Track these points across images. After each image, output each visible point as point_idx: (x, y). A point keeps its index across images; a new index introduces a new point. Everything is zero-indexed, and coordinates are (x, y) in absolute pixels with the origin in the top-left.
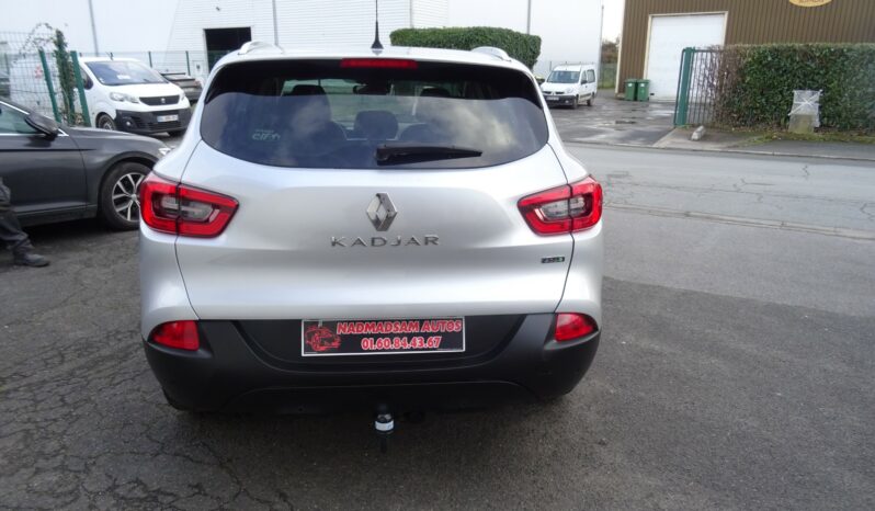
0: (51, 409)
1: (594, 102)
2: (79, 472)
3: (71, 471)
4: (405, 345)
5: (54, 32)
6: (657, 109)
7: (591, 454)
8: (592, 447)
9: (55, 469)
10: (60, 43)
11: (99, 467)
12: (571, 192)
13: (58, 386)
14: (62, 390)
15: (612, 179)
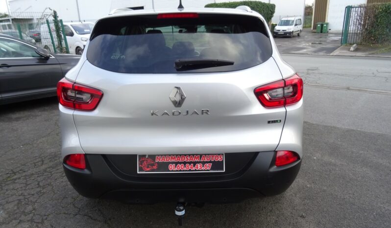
0: (32, 188)
1: (301, 35)
2: (38, 223)
3: (35, 222)
4: (192, 168)
5: (53, 11)
6: (332, 36)
7: (296, 223)
8: (297, 219)
9: (28, 221)
10: (55, 16)
11: (48, 220)
12: (285, 83)
13: (38, 177)
14: (39, 179)
15: (309, 71)
